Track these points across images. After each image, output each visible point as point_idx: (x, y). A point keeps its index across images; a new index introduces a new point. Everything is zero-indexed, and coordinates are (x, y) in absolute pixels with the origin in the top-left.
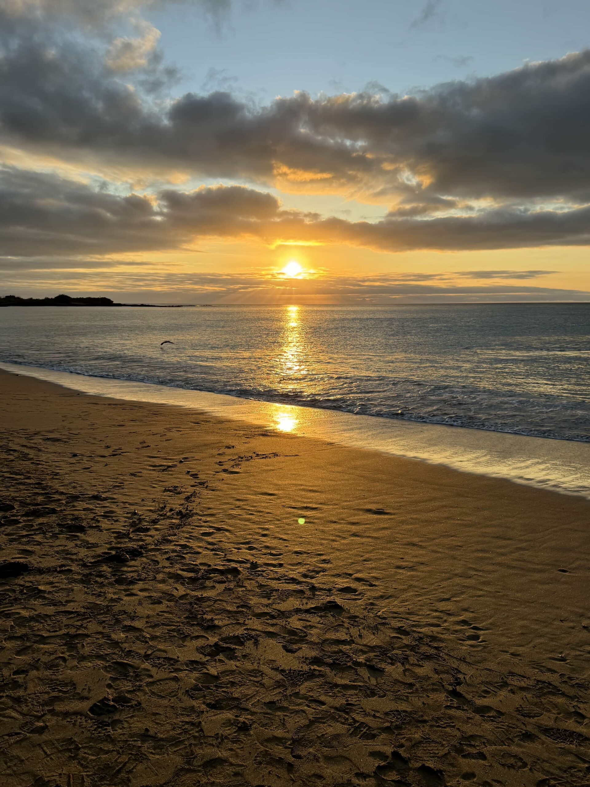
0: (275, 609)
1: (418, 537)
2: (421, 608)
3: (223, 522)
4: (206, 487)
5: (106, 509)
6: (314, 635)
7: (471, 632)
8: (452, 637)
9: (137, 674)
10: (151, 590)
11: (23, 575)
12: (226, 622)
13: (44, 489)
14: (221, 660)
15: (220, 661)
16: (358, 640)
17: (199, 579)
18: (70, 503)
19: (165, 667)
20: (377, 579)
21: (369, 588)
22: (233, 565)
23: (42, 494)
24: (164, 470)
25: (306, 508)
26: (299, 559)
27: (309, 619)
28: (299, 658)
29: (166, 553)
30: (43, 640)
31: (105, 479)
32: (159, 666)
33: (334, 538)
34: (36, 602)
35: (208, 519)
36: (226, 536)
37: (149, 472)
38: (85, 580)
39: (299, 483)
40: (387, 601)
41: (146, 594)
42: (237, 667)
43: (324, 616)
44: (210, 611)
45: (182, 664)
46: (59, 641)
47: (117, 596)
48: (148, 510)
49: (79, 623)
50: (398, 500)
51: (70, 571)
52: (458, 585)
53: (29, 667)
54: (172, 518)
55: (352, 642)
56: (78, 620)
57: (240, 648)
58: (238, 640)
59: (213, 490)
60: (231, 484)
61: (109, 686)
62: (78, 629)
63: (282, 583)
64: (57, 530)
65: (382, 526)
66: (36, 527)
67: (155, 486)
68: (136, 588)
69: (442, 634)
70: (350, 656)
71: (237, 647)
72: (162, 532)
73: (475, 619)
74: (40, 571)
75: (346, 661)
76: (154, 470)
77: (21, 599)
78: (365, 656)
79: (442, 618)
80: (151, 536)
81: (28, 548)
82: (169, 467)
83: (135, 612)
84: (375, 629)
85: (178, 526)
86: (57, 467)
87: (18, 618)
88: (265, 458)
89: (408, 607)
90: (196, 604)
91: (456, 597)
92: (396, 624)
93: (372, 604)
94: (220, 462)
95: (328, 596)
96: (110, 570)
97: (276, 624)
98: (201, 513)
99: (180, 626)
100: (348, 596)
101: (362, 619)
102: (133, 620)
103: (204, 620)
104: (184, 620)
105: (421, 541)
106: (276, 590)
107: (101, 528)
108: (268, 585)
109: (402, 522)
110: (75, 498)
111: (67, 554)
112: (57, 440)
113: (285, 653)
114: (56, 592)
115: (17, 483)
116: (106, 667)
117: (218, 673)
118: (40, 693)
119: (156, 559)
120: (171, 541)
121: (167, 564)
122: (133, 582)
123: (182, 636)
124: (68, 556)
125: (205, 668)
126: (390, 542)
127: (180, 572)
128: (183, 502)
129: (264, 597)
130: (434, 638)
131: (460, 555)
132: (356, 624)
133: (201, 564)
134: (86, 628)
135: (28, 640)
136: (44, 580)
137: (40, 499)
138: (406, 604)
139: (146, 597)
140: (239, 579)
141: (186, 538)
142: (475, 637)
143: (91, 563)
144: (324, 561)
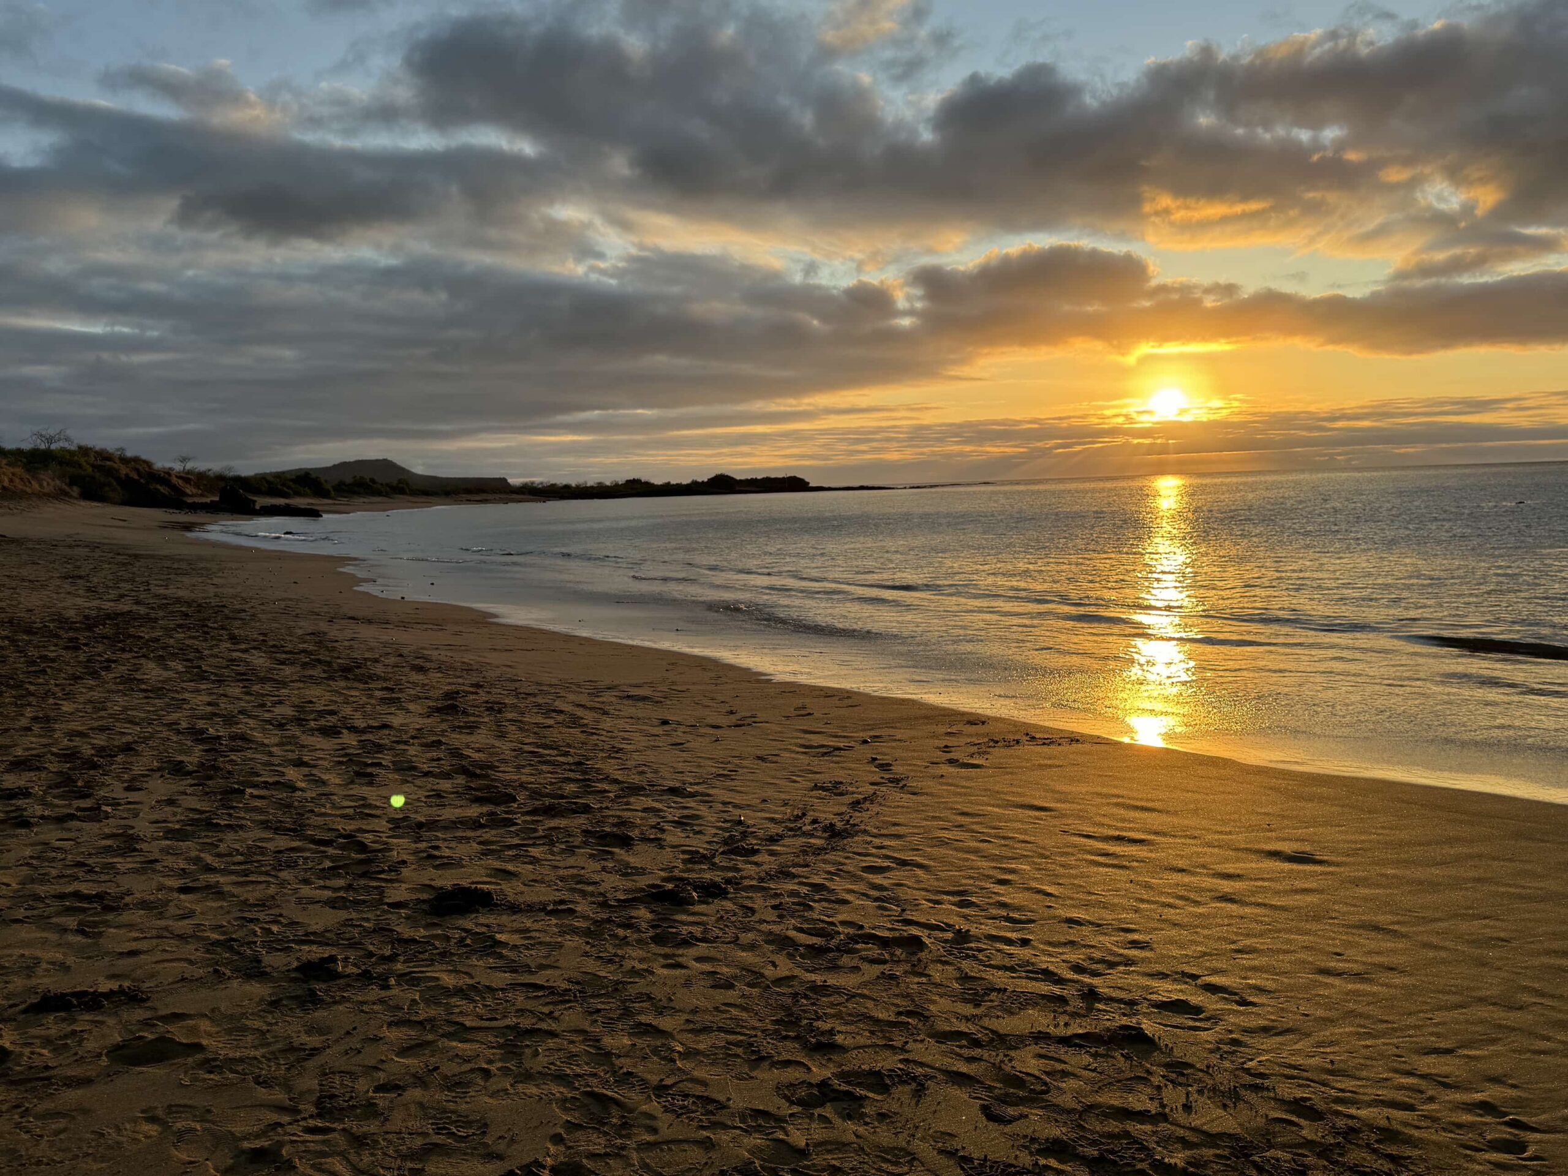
0: (986, 1029)
1: (1391, 913)
2: (1369, 1062)
3: (918, 850)
4: (902, 787)
5: (686, 812)
6: (1067, 1093)
7: (1506, 1133)
8: (1445, 1137)
9: (626, 1123)
10: (720, 961)
11: (477, 912)
12: (861, 1040)
13: (584, 773)
14: (826, 1117)
15: (823, 1119)
16: (1180, 1116)
17: (830, 950)
18: (624, 797)
19: (693, 1115)
20: (1260, 990)
21: (1235, 1007)
22: (915, 931)
23: (577, 781)
24: (824, 754)
25: (1119, 839)
26: (1073, 934)
27: (1063, 1057)
28: (1014, 1136)
29: (777, 895)
30: (462, 1032)
31: (704, 762)
32: (680, 1111)
33: (1171, 901)
34: (481, 963)
35: (887, 843)
36: (916, 876)
37: (793, 755)
38: (594, 932)
39: (1115, 791)
40: (1279, 1039)
41: (707, 967)
42: (857, 1136)
43: (1102, 1056)
44: (833, 1016)
45: (733, 1115)
46: (493, 1039)
47: (644, 966)
48: (766, 819)
49: (546, 1010)
50: (1356, 837)
51: (572, 911)
52: (1482, 1022)
53: (411, 1080)
54: (812, 836)
55: (1164, 1117)
56: (548, 1004)
57: (879, 1098)
58: (878, 1081)
59: (914, 794)
60: (957, 786)
61: (557, 1139)
62: (541, 1020)
63: (1020, 977)
64: (578, 841)
65: (1299, 884)
66: (541, 833)
67: (798, 779)
68: (687, 955)
69: (1417, 1127)
70: (1147, 1149)
71: (871, 1095)
72: (782, 859)
73: (1519, 1103)
74: (514, 909)
75: (1134, 1158)
76: (805, 753)
77: (454, 955)
78: (1188, 1153)
79: (1421, 1092)
80: (756, 864)
81: (510, 867)
82: (839, 749)
83: (670, 1000)
84: (1230, 1098)
85: (819, 851)
86: (624, 739)
87: (429, 988)
88: (1048, 745)
89: (1331, 1057)
90: (806, 997)
91: (1471, 1048)
92: (1288, 1091)
93: (1235, 1042)
94: (946, 747)
95: (1124, 1015)
96: (649, 916)
97: (980, 1059)
98: (875, 831)
99: (756, 1036)
100: (1178, 1020)
101: (1202, 1071)
102: (661, 1013)
103: (813, 1031)
104: (769, 1027)
105: (1398, 923)
106: (999, 990)
107: (663, 843)
108: (984, 979)
109: (1356, 882)
110: (636, 790)
111: (578, 883)
112: (644, 699)
113: (983, 1121)
114: (527, 948)
115: (539, 762)
116: (565, 1100)
117: (807, 1145)
118: (410, 1134)
119: (750, 905)
120: (794, 876)
121: (771, 915)
122: (686, 943)
123: (753, 1057)
124: (579, 886)
125: (783, 1129)
126: (1317, 918)
127: (792, 933)
128: (844, 809)
129: (966, 1001)
130: (1389, 1135)
131: (1501, 959)
132: (1181, 1079)
133: (843, 923)
134: (556, 1019)
135: (433, 1029)
136: (515, 924)
137: (571, 788)
138: (1328, 1050)
139: (702, 973)
140: (919, 960)
141: (829, 873)
142: (1516, 1147)
143: (619, 900)
144: (1135, 944)
